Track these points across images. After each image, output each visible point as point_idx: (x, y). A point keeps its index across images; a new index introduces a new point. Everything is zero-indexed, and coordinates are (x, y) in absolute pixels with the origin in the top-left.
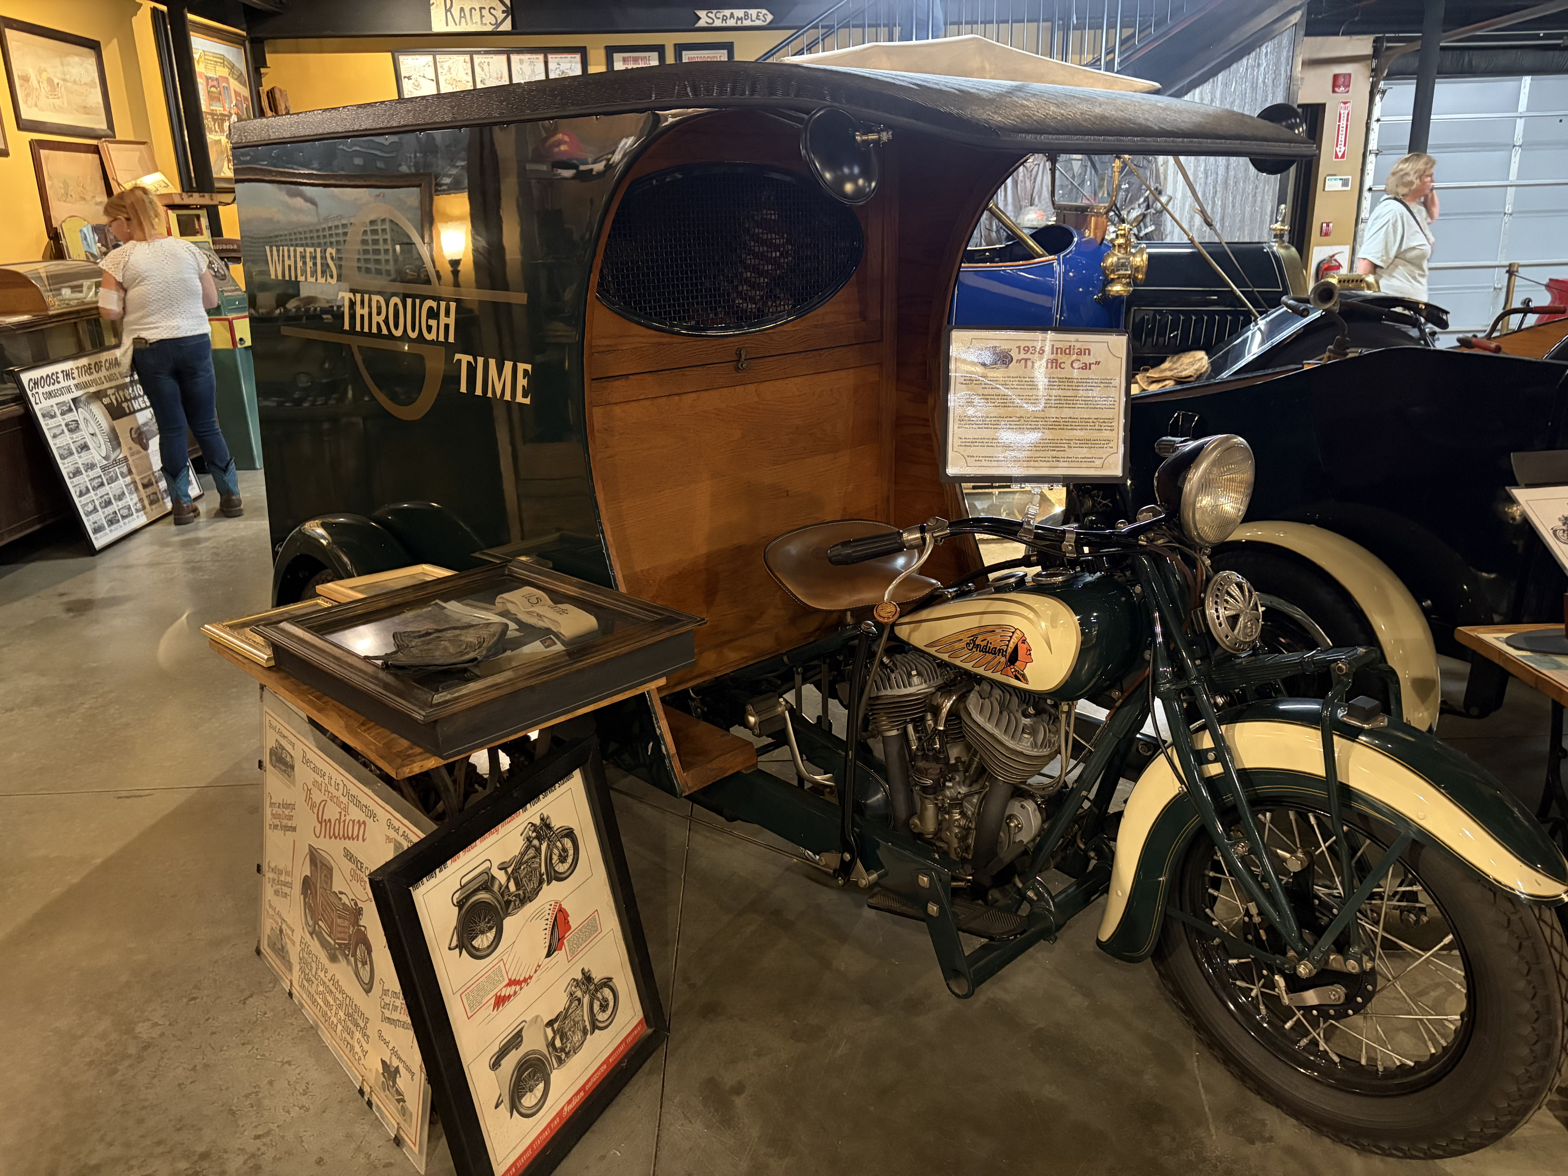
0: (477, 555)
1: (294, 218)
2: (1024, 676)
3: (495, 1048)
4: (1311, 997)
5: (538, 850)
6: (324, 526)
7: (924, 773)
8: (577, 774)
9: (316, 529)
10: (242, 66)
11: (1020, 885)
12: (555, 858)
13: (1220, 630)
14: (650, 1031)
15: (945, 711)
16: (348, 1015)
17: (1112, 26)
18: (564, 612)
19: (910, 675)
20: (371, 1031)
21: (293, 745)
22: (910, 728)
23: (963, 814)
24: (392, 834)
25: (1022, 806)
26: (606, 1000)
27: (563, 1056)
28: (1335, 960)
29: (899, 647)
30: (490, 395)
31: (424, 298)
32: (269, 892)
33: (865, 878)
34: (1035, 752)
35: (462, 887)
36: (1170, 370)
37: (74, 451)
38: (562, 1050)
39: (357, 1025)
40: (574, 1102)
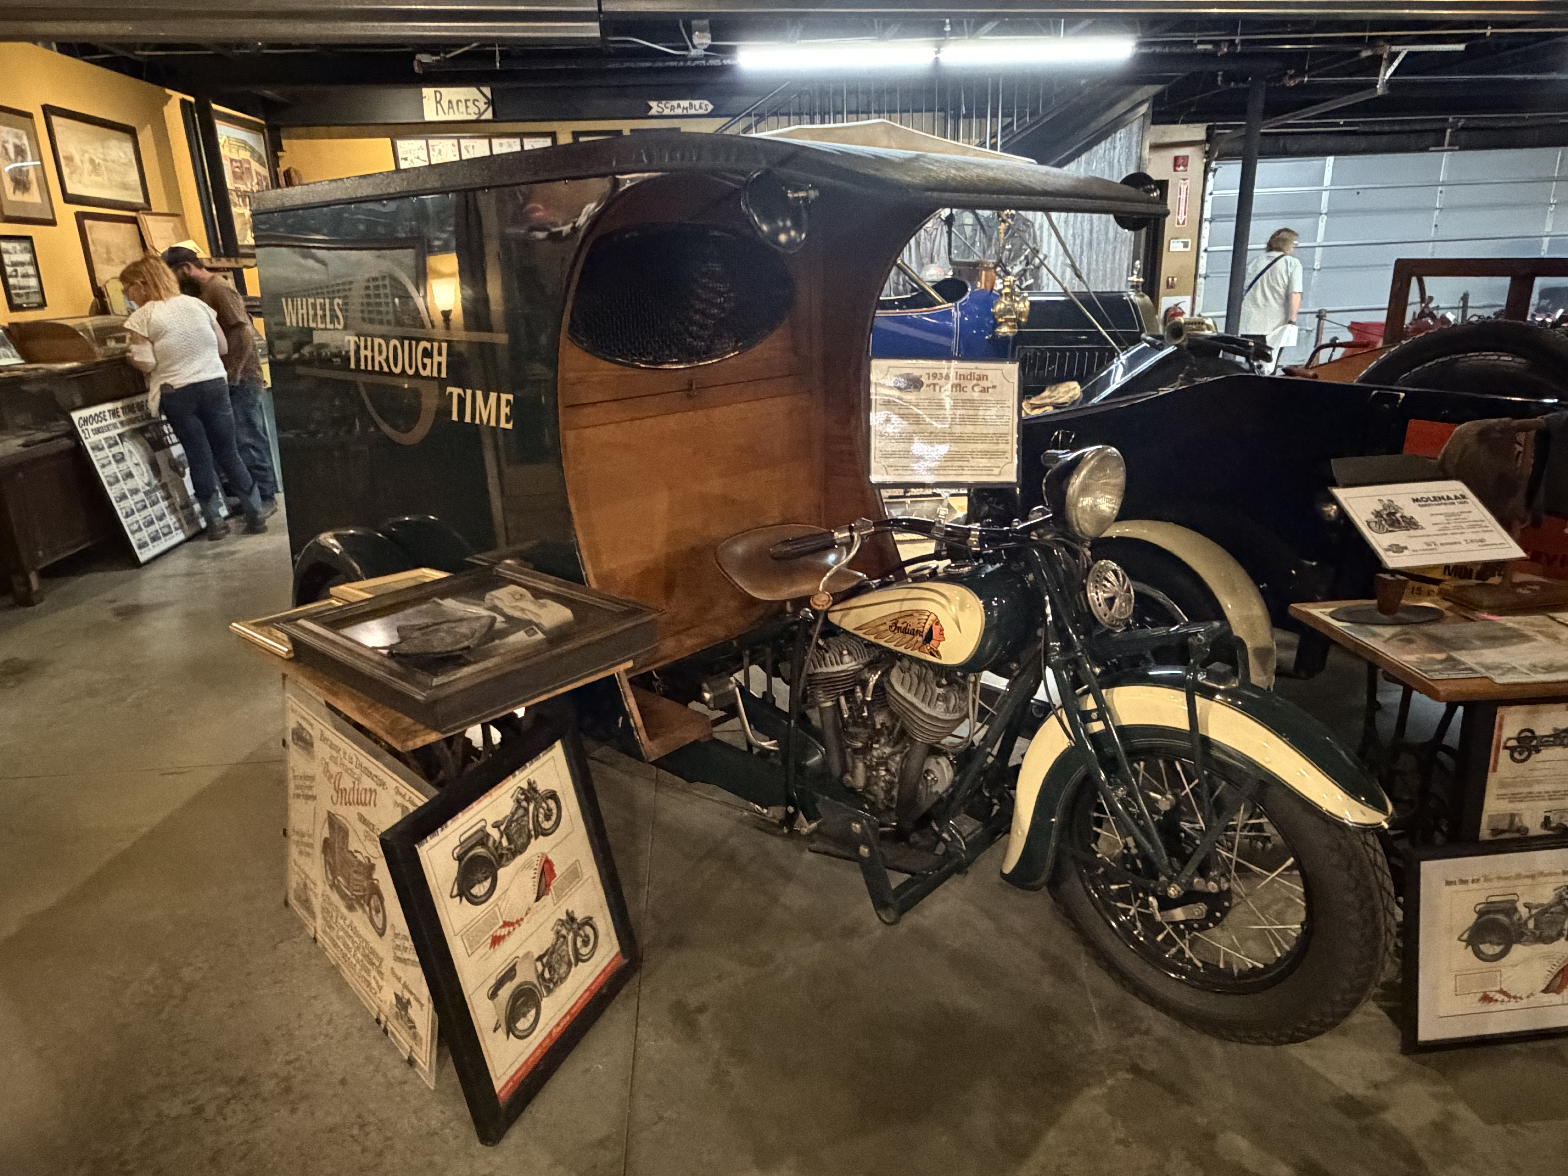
0: (468, 559)
1: (307, 276)
2: (937, 652)
3: (492, 981)
4: (1179, 914)
5: (526, 810)
6: (336, 537)
7: (854, 737)
8: (558, 744)
9: (329, 539)
10: (262, 150)
11: (937, 829)
12: (541, 817)
13: (1100, 610)
14: (626, 961)
15: (871, 684)
16: (364, 956)
17: (994, 115)
18: (544, 606)
19: (841, 655)
20: (385, 969)
21: (311, 725)
22: (842, 699)
23: (887, 770)
24: (399, 799)
25: (938, 763)
26: (587, 936)
27: (552, 986)
28: (1198, 882)
29: (832, 631)
30: (477, 421)
31: (418, 341)
32: (294, 853)
33: (806, 827)
34: (948, 717)
35: (461, 844)
36: (1050, 397)
37: (120, 477)
38: (551, 980)
39: (373, 964)
40: (562, 1024)
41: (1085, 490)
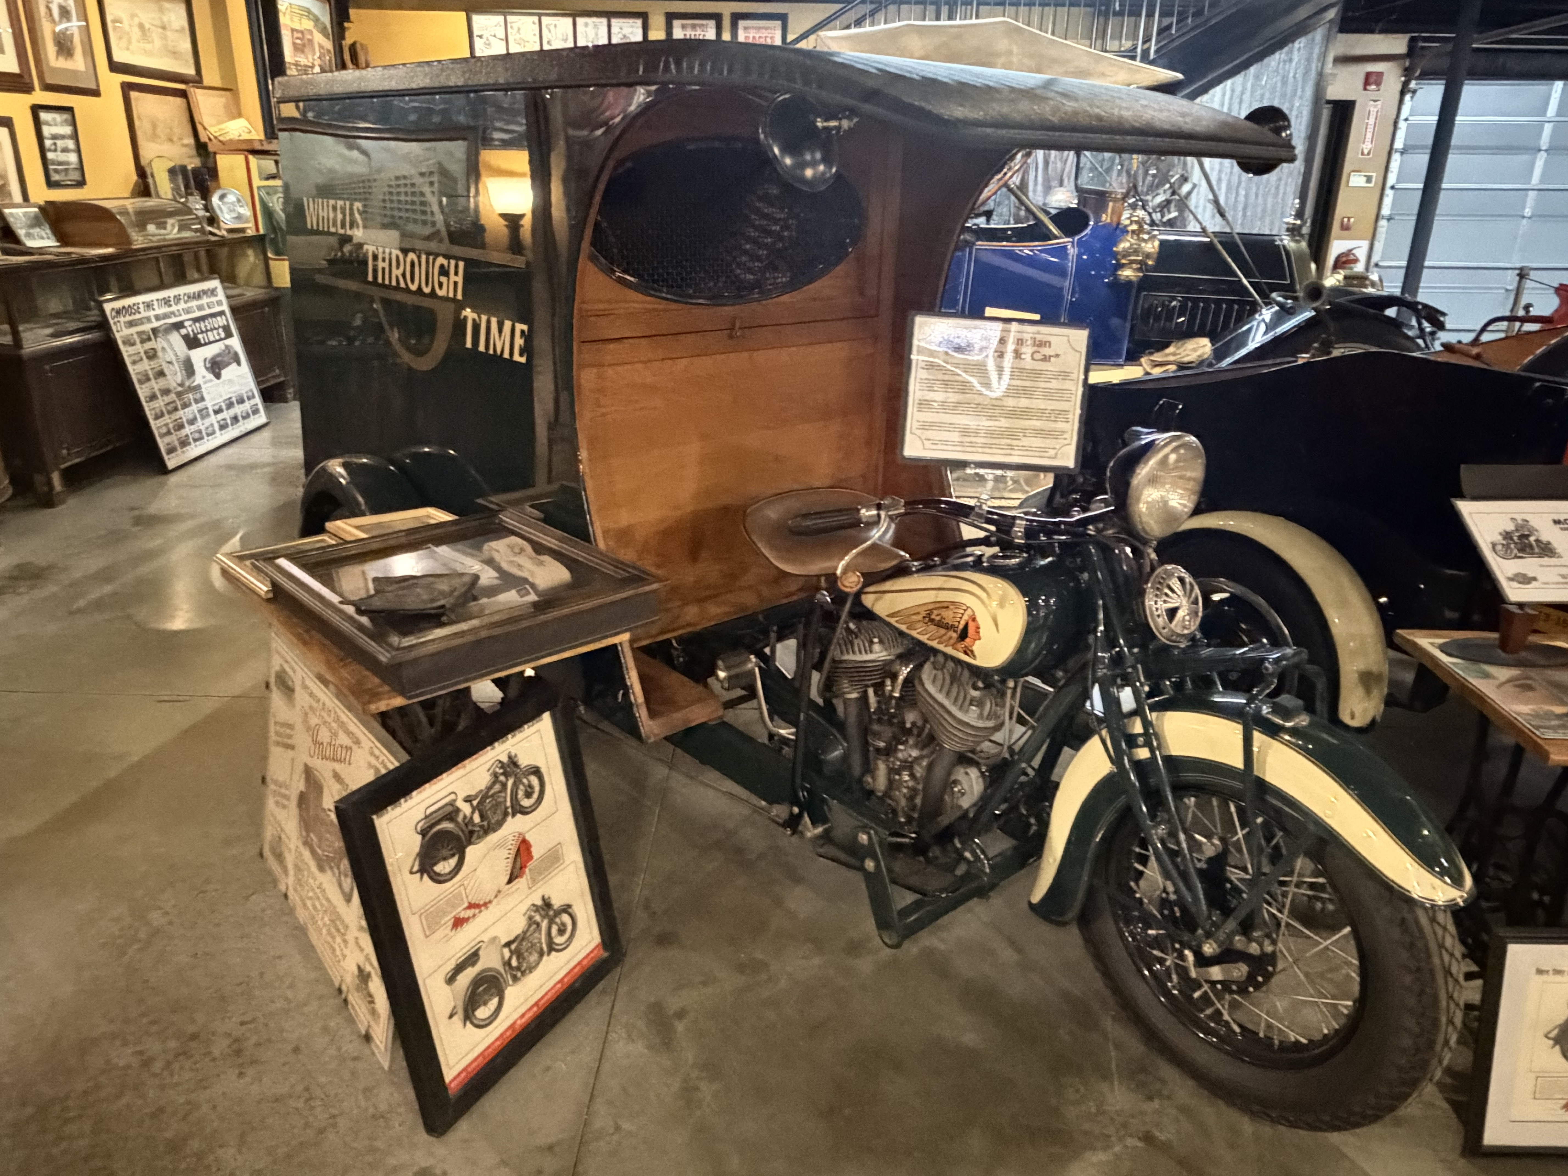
0: (480, 501)
1: (350, 169)
2: (972, 651)
3: (451, 965)
4: (1216, 972)
5: (504, 785)
6: (345, 465)
7: (877, 735)
8: (547, 717)
9: (336, 467)
10: (326, 20)
11: (959, 845)
12: (521, 793)
13: (1158, 622)
14: (606, 954)
15: (901, 678)
16: (332, 921)
17: (1150, 15)
18: (541, 563)
19: (871, 643)
20: (350, 937)
21: (294, 671)
22: (871, 691)
23: (912, 776)
24: (374, 761)
25: (967, 773)
26: (564, 925)
27: (519, 974)
28: (1239, 941)
29: (865, 615)
30: (491, 352)
31: (437, 255)
32: (271, 803)
33: (812, 831)
34: (980, 724)
35: (426, 817)
36: (1174, 354)
37: (151, 376)
38: (518, 968)
39: (338, 930)
40: (527, 1016)
41: (1153, 480)
